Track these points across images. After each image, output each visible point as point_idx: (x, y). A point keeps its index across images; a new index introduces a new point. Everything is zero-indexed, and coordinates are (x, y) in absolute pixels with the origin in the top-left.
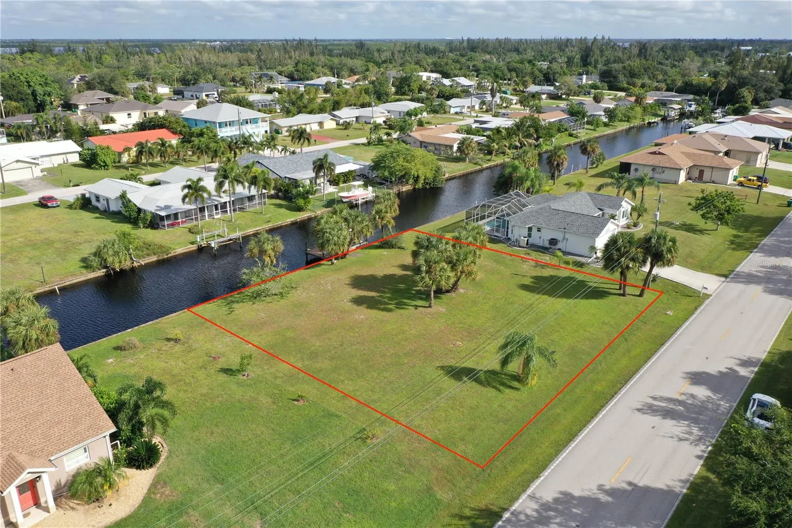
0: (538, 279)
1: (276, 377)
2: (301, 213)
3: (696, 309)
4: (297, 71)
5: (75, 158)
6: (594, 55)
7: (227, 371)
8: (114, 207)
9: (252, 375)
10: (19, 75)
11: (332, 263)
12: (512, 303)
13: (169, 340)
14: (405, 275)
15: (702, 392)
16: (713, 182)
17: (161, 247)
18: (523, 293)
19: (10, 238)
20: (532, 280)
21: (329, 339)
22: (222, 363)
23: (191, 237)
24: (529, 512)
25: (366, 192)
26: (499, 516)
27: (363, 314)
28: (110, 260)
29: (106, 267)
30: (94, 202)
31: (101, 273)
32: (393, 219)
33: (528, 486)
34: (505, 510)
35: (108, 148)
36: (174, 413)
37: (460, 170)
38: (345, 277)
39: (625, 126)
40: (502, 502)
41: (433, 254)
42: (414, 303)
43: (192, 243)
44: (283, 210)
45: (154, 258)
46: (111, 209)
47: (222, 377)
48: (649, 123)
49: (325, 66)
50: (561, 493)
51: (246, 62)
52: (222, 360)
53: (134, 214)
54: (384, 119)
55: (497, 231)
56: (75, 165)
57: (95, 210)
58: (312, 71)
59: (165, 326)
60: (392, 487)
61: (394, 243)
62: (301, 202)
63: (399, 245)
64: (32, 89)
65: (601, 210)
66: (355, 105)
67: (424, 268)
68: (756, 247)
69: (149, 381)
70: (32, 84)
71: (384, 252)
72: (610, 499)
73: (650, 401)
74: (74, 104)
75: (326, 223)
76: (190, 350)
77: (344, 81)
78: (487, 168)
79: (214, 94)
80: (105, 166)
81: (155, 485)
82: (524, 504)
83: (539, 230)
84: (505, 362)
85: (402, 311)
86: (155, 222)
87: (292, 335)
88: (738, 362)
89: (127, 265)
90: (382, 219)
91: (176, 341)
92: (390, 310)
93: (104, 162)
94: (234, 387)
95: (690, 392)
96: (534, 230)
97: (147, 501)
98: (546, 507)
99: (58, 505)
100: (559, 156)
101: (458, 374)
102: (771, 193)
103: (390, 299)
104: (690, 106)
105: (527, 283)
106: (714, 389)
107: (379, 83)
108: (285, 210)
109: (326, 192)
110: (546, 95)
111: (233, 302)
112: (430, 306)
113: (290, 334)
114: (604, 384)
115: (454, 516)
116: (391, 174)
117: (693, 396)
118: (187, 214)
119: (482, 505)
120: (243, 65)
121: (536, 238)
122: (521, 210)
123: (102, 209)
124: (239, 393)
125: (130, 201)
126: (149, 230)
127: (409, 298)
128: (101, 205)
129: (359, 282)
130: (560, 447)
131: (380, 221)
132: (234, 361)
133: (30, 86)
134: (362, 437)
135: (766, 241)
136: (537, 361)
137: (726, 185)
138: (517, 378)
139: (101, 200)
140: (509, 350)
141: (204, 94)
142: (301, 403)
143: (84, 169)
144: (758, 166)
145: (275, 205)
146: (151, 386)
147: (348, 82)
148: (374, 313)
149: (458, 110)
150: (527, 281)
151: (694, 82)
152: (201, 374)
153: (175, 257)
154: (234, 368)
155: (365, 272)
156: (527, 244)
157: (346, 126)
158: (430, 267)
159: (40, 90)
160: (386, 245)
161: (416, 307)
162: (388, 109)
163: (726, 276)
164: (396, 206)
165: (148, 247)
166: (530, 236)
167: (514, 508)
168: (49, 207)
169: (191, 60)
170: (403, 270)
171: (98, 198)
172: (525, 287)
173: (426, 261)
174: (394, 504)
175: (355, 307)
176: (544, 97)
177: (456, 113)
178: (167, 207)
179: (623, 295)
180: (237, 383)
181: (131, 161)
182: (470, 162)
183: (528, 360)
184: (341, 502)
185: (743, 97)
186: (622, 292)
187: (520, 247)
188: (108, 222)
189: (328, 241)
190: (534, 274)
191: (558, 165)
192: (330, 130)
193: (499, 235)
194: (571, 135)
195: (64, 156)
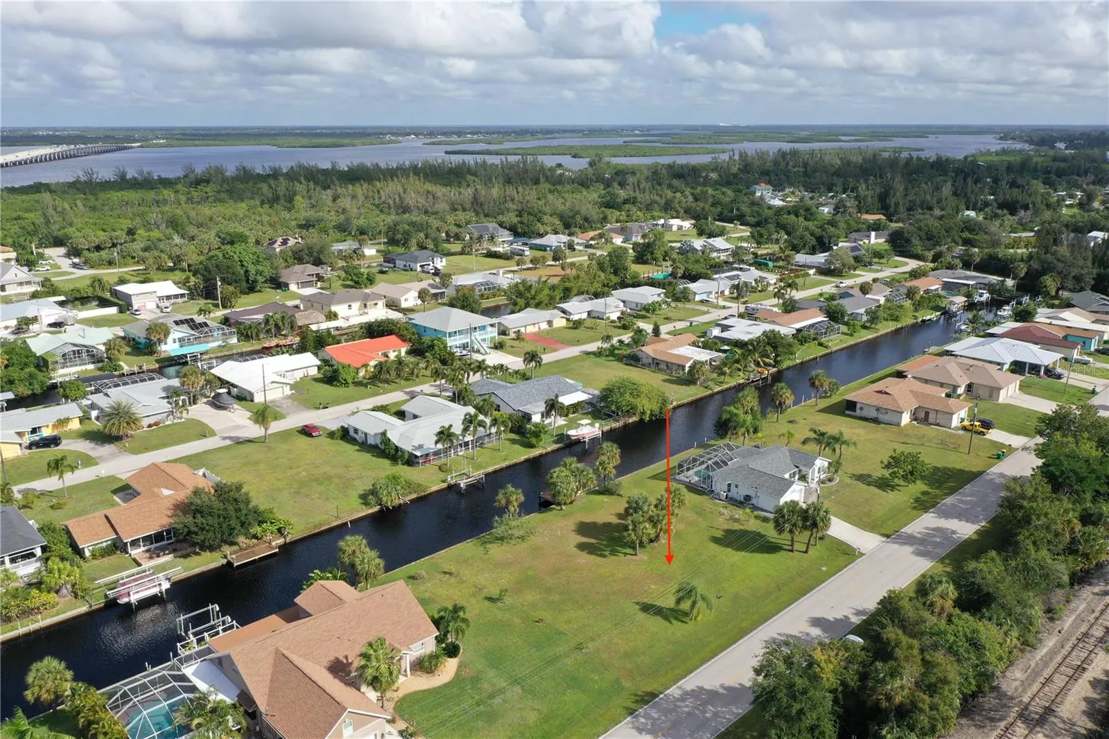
0: (728, 532)
1: (523, 605)
2: (534, 450)
3: (846, 566)
4: (521, 223)
5: (314, 372)
6: (895, 194)
7: (490, 599)
8: (371, 441)
9: (507, 603)
10: (232, 254)
11: (561, 509)
12: (700, 554)
13: (445, 573)
14: (619, 523)
15: (816, 632)
16: (938, 425)
17: (419, 485)
18: (714, 547)
19: (295, 471)
20: (723, 533)
21: (559, 578)
22: (486, 593)
23: (442, 476)
24: (676, 696)
25: (594, 429)
26: (657, 696)
27: (585, 559)
28: (385, 499)
29: (380, 504)
30: (352, 433)
31: (377, 508)
32: (614, 467)
33: (678, 682)
34: (662, 693)
35: (349, 365)
36: (468, 626)
37: (689, 396)
38: (571, 524)
39: (890, 327)
40: (660, 689)
41: (638, 517)
42: (625, 551)
43: (444, 481)
44: (517, 447)
45: (414, 496)
46: (369, 443)
47: (487, 603)
48: (923, 321)
49: (554, 214)
50: (697, 687)
51: (460, 207)
52: (485, 590)
53: (393, 452)
54: (618, 314)
55: (704, 482)
56: (316, 380)
57: (353, 441)
58: (539, 221)
59: (440, 561)
60: (596, 678)
61: (613, 490)
62: (533, 440)
63: (618, 492)
64: (244, 269)
65: (797, 467)
66: (588, 293)
67: (631, 527)
68: (934, 506)
69: (455, 606)
70: (245, 263)
71: (605, 498)
72: (725, 692)
73: (776, 636)
74: (284, 283)
75: (558, 477)
76: (462, 582)
77: (576, 240)
78: (718, 393)
79: (429, 265)
80: (346, 384)
81: (460, 667)
82: (674, 691)
83: (737, 486)
84: (678, 601)
85: (614, 557)
86: (411, 461)
87: (532, 573)
88: (854, 611)
89: (396, 502)
90: (605, 469)
91: (450, 574)
92: (604, 556)
93: (345, 380)
94: (496, 611)
95: (807, 631)
96: (733, 487)
97: (457, 674)
98: (686, 693)
99: (411, 674)
100: (781, 396)
101: (646, 608)
102: (991, 440)
103: (606, 546)
104: (981, 296)
105: (719, 536)
106: (824, 630)
107: (616, 256)
108: (519, 447)
109: (556, 425)
110: (814, 270)
111: (486, 543)
112: (636, 555)
113: (530, 573)
114: (750, 622)
115: (631, 695)
116: (618, 408)
117: (808, 634)
118: (437, 453)
119: (649, 690)
120: (456, 210)
121: (734, 493)
122: (726, 464)
123: (360, 441)
124: (499, 615)
125: (389, 440)
126: (406, 467)
127: (621, 547)
128: (359, 437)
129: (583, 529)
130: (704, 661)
131: (602, 471)
132: (495, 592)
133: (242, 266)
134: (579, 647)
135: (949, 500)
136: (701, 604)
137: (950, 428)
138: (686, 614)
139: (360, 433)
140: (681, 594)
141: (419, 265)
142: (541, 624)
143: (326, 385)
144: (1001, 401)
145: (509, 440)
146: (456, 609)
147: (581, 241)
148: (593, 558)
149: (704, 297)
150: (719, 534)
151: (1000, 255)
152: (473, 600)
153: (430, 494)
154: (494, 597)
155: (589, 519)
156: (726, 498)
157: (577, 325)
158: (635, 526)
159: (252, 269)
160: (606, 491)
161: (626, 554)
162: (624, 299)
163: (888, 536)
164: (618, 457)
165: (409, 485)
166: (729, 491)
167: (668, 692)
168: (313, 437)
169: (395, 199)
170: (619, 519)
171: (356, 431)
172: (716, 540)
173: (632, 521)
174: (596, 687)
175: (578, 552)
176: (812, 272)
177: (702, 301)
178: (420, 447)
179: (792, 551)
180: (498, 608)
181: (368, 377)
182: (701, 385)
183: (694, 603)
184: (566, 683)
185: (1046, 286)
186: (790, 548)
187: (720, 500)
188: (368, 456)
189: (559, 492)
190: (726, 527)
191: (780, 403)
192: (560, 329)
193: (705, 487)
194: (821, 344)
195: (305, 370)
